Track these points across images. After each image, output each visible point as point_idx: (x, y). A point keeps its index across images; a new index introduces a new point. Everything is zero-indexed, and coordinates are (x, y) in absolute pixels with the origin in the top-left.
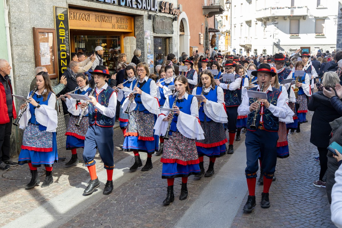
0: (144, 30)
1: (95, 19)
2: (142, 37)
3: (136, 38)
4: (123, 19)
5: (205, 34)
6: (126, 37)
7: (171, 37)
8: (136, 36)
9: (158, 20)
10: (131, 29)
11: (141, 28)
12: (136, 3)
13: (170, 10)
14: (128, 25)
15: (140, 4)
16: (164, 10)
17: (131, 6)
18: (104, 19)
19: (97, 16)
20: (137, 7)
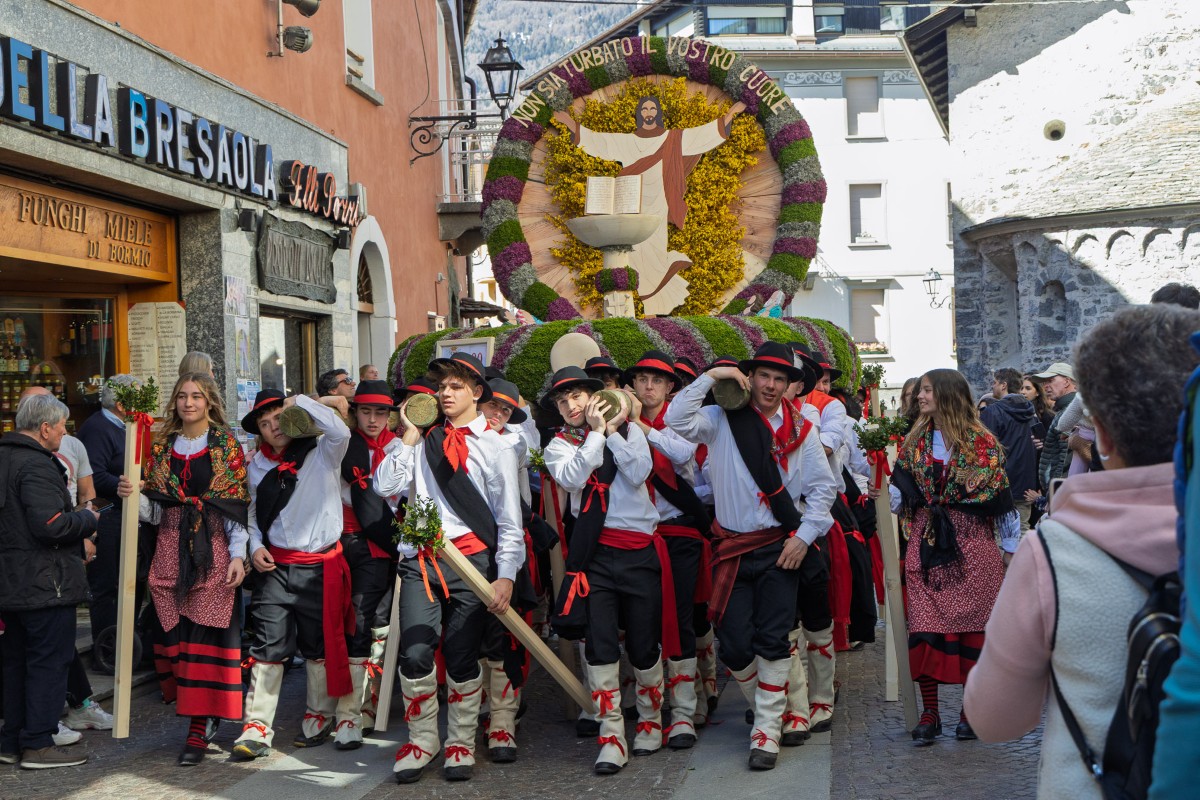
0: (224, 274)
1: (17, 209)
2: (216, 303)
3: (186, 310)
4: (130, 223)
5: (450, 317)
6: (140, 307)
7: (327, 317)
8: (185, 299)
9: (275, 236)
10: (164, 269)
11: (211, 264)
12: (190, 156)
13: (322, 200)
14: (150, 250)
15: (206, 160)
16: (301, 197)
17: (171, 164)
18: (54, 216)
19: (25, 200)
20: (197, 174)
